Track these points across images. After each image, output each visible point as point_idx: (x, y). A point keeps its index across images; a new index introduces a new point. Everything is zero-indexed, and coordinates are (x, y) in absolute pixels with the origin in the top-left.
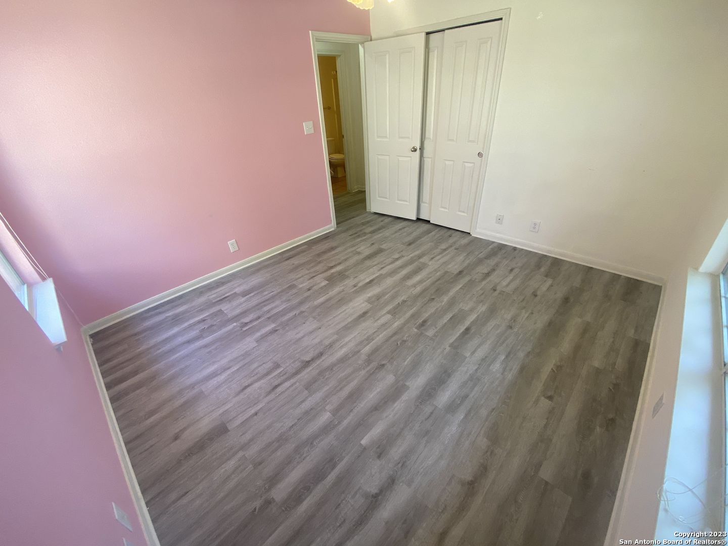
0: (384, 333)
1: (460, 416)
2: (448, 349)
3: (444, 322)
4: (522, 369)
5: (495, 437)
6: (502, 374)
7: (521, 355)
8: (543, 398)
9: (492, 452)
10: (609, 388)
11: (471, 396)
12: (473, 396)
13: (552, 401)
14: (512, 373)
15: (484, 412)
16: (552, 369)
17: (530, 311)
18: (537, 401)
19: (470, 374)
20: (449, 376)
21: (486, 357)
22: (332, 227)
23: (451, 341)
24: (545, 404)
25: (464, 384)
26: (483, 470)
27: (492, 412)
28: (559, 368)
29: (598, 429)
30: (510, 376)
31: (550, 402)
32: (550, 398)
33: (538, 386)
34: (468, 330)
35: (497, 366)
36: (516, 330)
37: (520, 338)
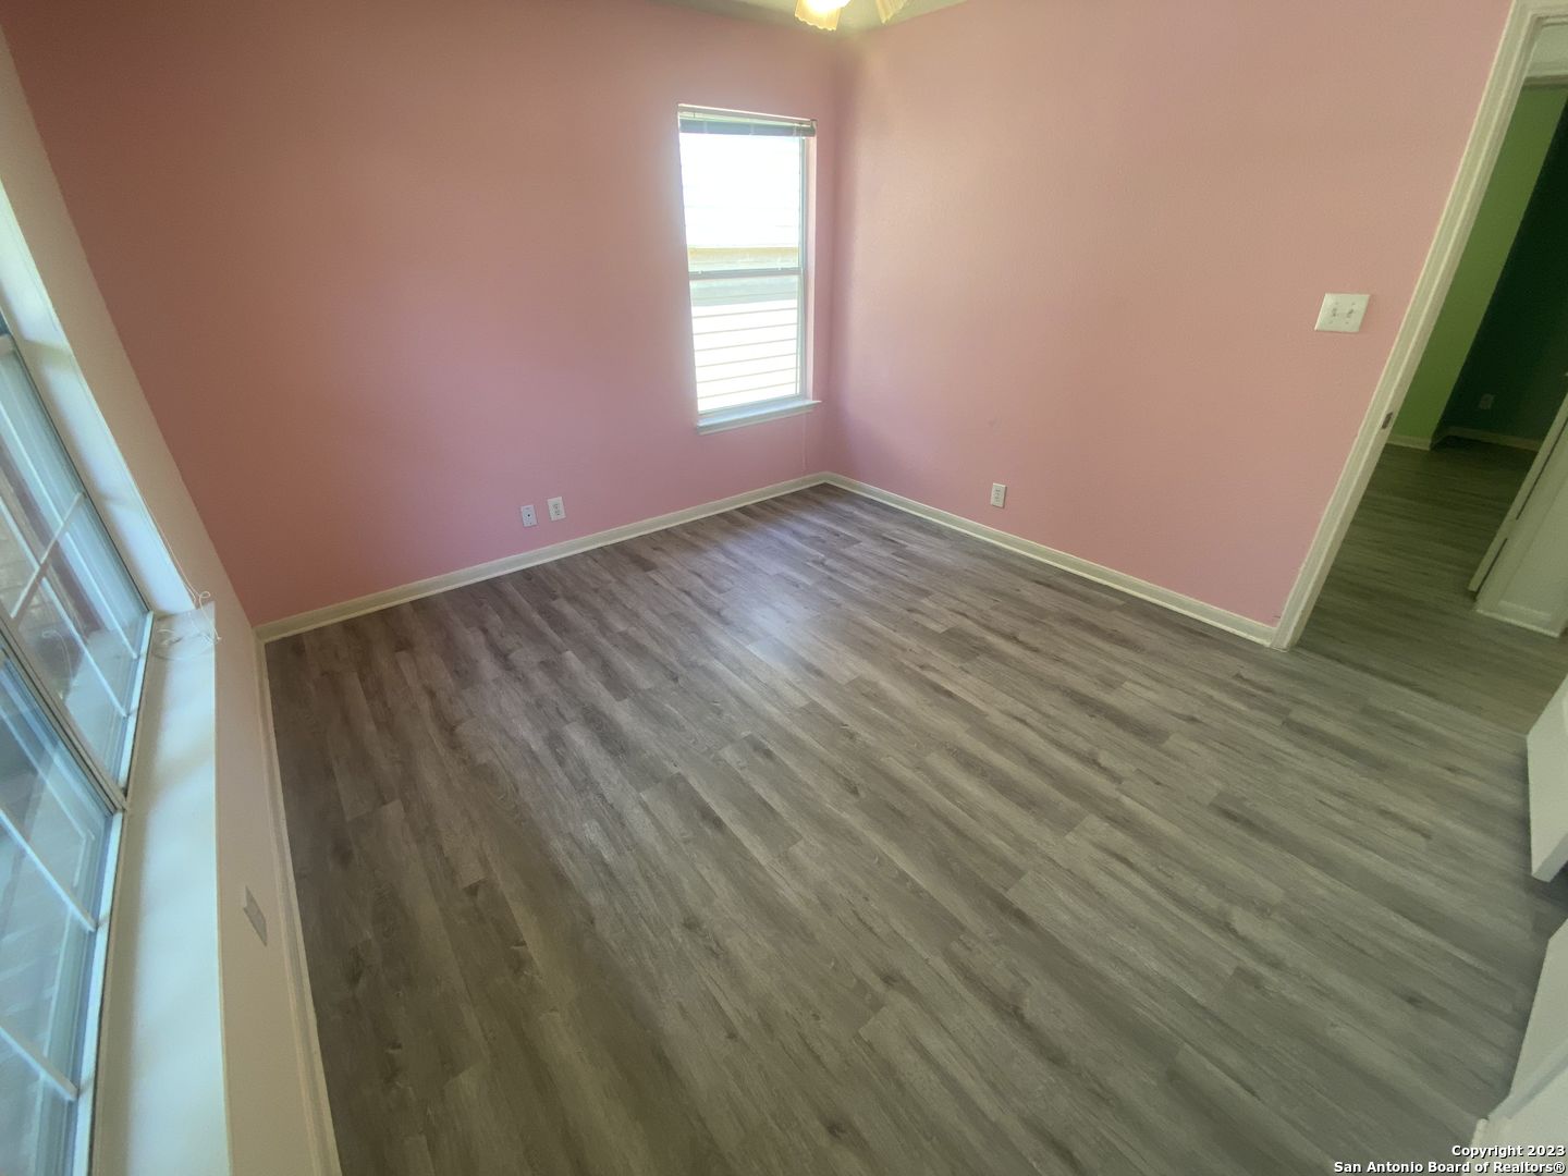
0: (753, 692)
1: (537, 745)
2: (676, 770)
3: (755, 787)
4: (561, 879)
5: (482, 775)
6: (570, 834)
7: (596, 899)
8: (481, 878)
9: (464, 762)
10: (400, 1047)
11: (558, 768)
12: (555, 772)
13: (465, 889)
14: (563, 853)
15: (522, 775)
16: (524, 944)
17: (742, 1032)
18: (484, 862)
19: (598, 784)
20: (613, 753)
21: (623, 825)
22: (1265, 635)
23: (693, 781)
24: (471, 873)
25: (583, 767)
26: (454, 745)
27: (515, 786)
28: (519, 964)
29: (368, 934)
30: (557, 845)
31: (467, 885)
32: (473, 891)
33: (508, 886)
34: (717, 823)
35: (592, 833)
36: (676, 932)
37: (644, 925)
